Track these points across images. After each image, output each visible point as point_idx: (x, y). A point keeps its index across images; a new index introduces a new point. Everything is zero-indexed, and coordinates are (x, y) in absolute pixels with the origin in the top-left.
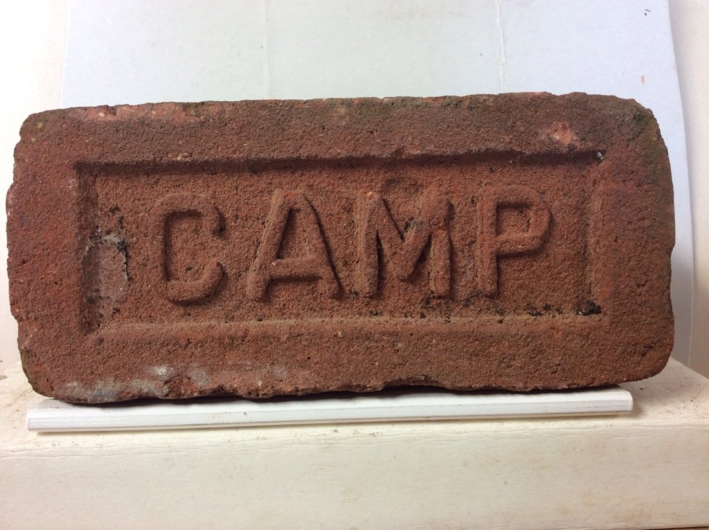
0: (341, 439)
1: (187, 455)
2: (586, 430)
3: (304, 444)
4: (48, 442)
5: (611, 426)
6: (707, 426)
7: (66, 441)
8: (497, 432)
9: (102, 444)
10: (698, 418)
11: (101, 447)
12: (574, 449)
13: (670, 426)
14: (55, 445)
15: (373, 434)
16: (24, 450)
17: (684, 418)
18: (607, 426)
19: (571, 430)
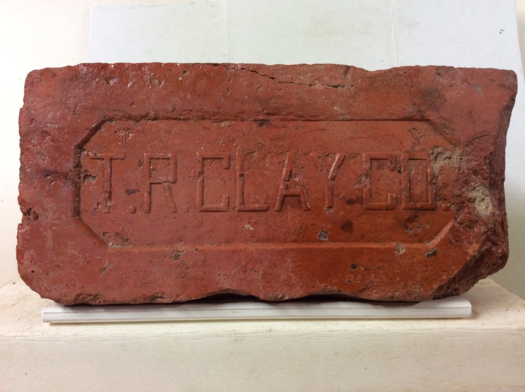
1: (136, 343)
3: (220, 336)
8: (359, 331)
10: (507, 324)
11: (76, 336)
12: (415, 345)
17: (497, 324)
18: (440, 329)
19: (414, 331)
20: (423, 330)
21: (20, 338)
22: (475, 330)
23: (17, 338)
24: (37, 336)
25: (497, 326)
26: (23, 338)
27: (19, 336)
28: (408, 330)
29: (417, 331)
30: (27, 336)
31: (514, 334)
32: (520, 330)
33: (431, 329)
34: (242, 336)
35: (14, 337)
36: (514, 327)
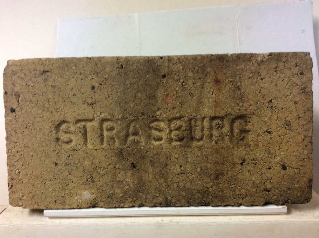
0: (165, 224)
4: (50, 222)
5: (277, 221)
6: (317, 222)
7: (57, 221)
9: (71, 223)
10: (314, 218)
11: (70, 224)
12: (261, 230)
13: (302, 222)
14: (52, 223)
15: (178, 222)
17: (308, 218)
20: (265, 222)
23: (38, 225)
26: (42, 225)
28: (256, 221)
29: (261, 222)
34: (162, 225)
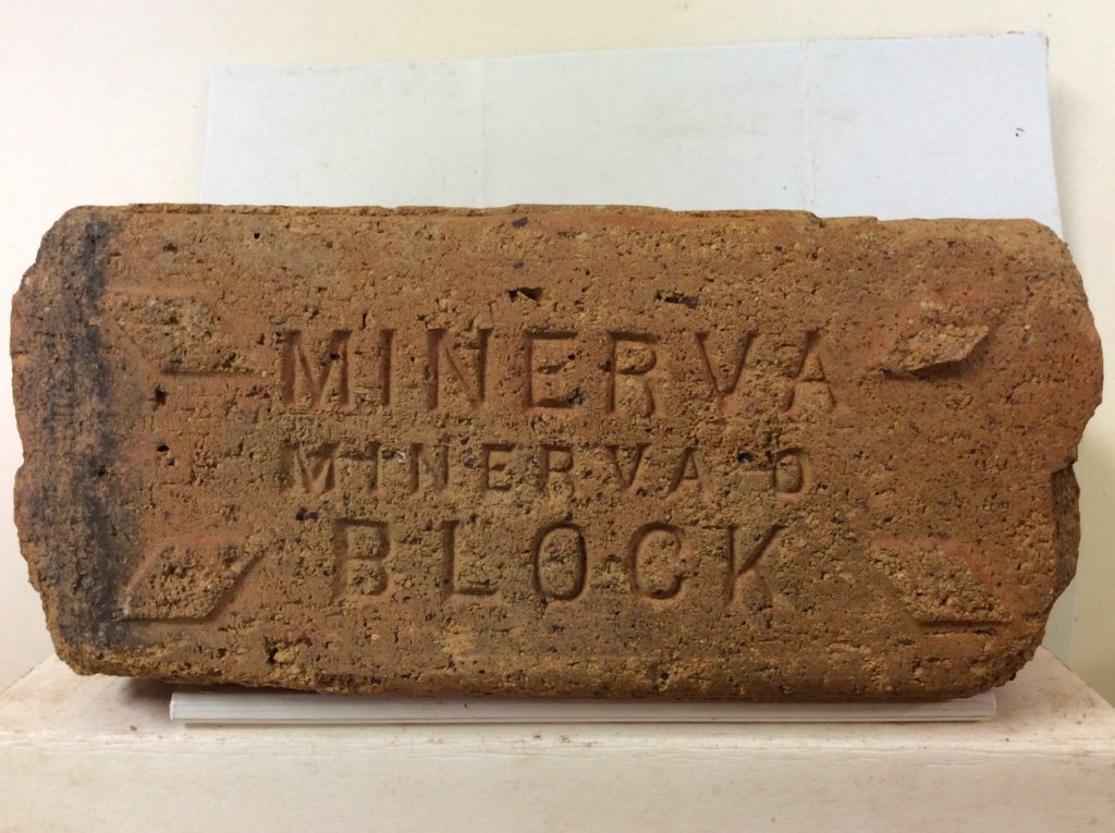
0: (545, 749)
1: (335, 760)
2: (890, 753)
3: (493, 752)
5: (925, 748)
8: (762, 749)
12: (871, 778)
15: (589, 745)
16: (122, 742)
18: (919, 748)
19: (868, 752)
20: (887, 750)
21: (118, 745)
22: (989, 752)
23: (113, 746)
24: (150, 742)
25: (1032, 746)
26: (124, 745)
27: (117, 742)
28: (857, 749)
29: (874, 752)
30: (131, 742)
31: (1067, 762)
32: (1078, 755)
33: (902, 748)
34: (537, 752)
35: (107, 743)
36: (1065, 748)
